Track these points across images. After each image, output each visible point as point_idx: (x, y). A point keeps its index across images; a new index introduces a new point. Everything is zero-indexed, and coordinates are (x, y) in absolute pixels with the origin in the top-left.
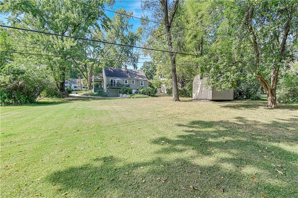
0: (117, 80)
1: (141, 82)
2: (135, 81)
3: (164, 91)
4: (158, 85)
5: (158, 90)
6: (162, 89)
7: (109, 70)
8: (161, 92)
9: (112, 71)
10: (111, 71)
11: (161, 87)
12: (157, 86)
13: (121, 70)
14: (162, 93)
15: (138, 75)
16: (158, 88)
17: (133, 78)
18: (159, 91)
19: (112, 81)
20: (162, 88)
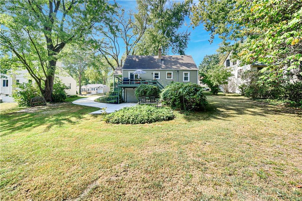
1: (186, 74)
2: (172, 72)
3: (234, 89)
4: (221, 77)
5: (222, 88)
6: (229, 86)
7: (133, 60)
8: (227, 92)
10: (135, 61)
11: (227, 83)
12: (218, 81)
13: (153, 57)
14: (229, 93)
15: (180, 63)
16: (220, 83)
17: (169, 68)
18: (222, 90)
19: (132, 75)
20: (229, 84)
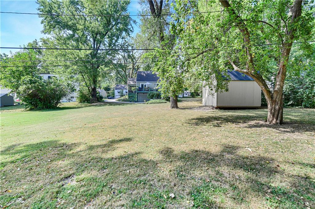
0: (147, 84)
7: (141, 74)
9: (145, 75)
19: (142, 85)
